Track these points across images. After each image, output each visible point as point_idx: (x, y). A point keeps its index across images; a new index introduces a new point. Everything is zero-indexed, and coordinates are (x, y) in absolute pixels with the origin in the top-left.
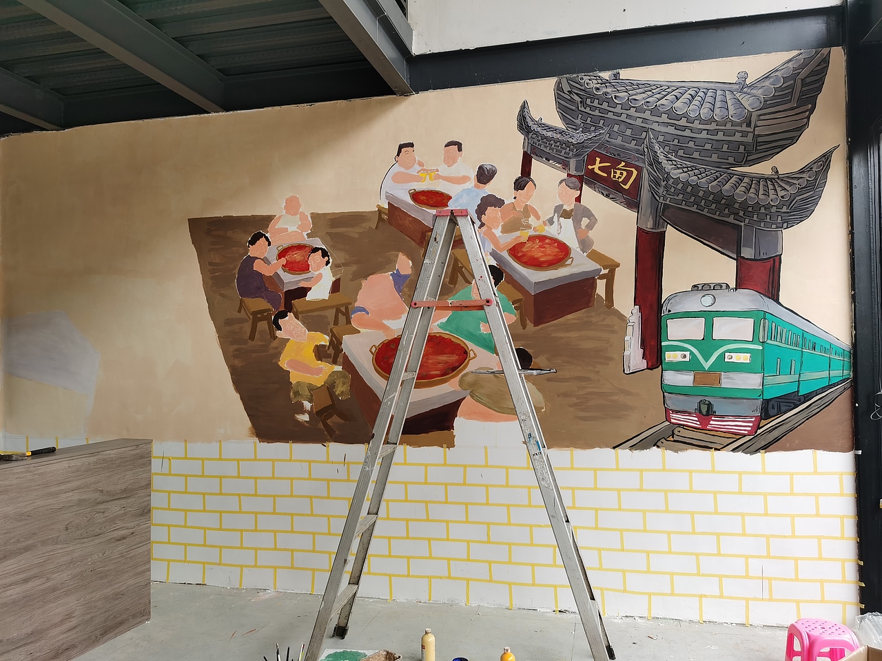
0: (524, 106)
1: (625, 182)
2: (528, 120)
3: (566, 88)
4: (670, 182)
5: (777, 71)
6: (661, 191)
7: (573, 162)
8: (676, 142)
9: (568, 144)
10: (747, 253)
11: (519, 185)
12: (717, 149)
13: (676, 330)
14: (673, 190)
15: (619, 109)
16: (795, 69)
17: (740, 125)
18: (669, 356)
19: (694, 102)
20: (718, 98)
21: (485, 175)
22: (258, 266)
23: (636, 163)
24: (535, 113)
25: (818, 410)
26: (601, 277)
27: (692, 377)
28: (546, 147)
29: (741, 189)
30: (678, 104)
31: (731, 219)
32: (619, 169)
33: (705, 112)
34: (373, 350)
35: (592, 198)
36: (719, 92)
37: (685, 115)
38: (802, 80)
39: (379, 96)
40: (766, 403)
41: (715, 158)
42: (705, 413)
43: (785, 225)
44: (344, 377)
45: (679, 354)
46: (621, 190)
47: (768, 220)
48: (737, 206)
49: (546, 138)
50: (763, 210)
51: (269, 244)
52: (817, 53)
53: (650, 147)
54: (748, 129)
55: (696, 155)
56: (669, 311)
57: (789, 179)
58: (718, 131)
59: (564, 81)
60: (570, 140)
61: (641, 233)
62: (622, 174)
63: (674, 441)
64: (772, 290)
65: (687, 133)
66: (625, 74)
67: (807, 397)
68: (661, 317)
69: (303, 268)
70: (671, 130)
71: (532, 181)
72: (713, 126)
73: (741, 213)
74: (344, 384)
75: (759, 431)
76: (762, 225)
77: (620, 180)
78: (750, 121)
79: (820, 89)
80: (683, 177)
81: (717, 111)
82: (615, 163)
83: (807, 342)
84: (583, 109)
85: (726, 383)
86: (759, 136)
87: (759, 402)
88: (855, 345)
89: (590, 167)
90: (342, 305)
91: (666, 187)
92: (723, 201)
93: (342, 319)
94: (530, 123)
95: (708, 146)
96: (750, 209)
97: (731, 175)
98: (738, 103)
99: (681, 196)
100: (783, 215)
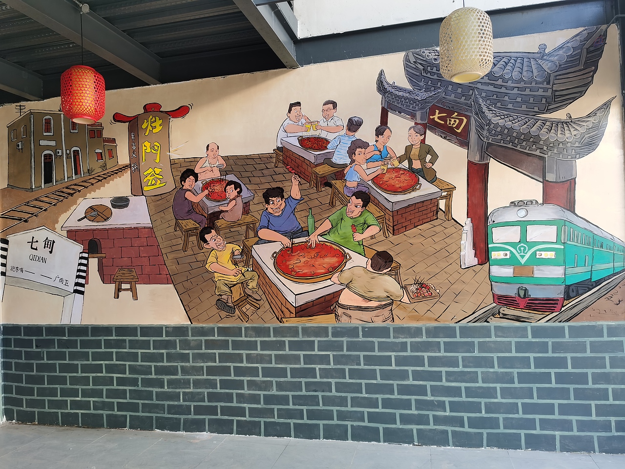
0: (381, 73)
1: (458, 127)
2: (385, 84)
3: (412, 59)
4: (492, 127)
5: (568, 43)
6: (485, 133)
7: (418, 114)
8: (495, 96)
9: (415, 101)
10: (550, 177)
11: (379, 132)
12: (526, 102)
13: (499, 236)
14: (493, 132)
16: (581, 41)
17: (542, 83)
18: (494, 255)
19: (507, 68)
20: (525, 64)
21: (354, 125)
22: (188, 195)
23: (466, 113)
24: (389, 79)
25: (606, 292)
26: (442, 198)
27: (512, 270)
28: (398, 103)
29: (544, 130)
30: (496, 69)
31: (538, 153)
32: (453, 118)
33: (515, 74)
34: (274, 255)
35: (433, 139)
36: (525, 60)
37: (502, 77)
38: (587, 49)
39: (274, 69)
40: (568, 287)
41: (524, 107)
42: (522, 296)
43: (578, 156)
44: (254, 276)
45: (502, 253)
46: (456, 134)
47: (565, 153)
48: (541, 142)
49: (398, 96)
50: (561, 145)
52: (597, 29)
53: (476, 101)
54: (548, 86)
55: (510, 106)
56: (494, 222)
57: (579, 122)
58: (526, 88)
59: (410, 54)
60: (416, 97)
61: (470, 164)
62: (455, 121)
63: (500, 318)
64: (570, 206)
65: (503, 90)
67: (598, 282)
68: (487, 226)
69: (220, 198)
70: (491, 88)
71: (389, 128)
72: (522, 85)
73: (545, 148)
75: (563, 309)
76: (561, 156)
77: (454, 126)
78: (550, 80)
79: (600, 56)
80: (501, 123)
81: (525, 73)
82: (450, 113)
83: (596, 242)
84: (425, 75)
85: (537, 274)
86: (556, 91)
87: (562, 288)
89: (431, 117)
90: (251, 223)
91: (488, 130)
92: (532, 140)
93: (251, 234)
94: (386, 86)
95: (519, 100)
96: (552, 145)
97: (537, 120)
98: (540, 67)
99: (500, 137)
100: (576, 148)
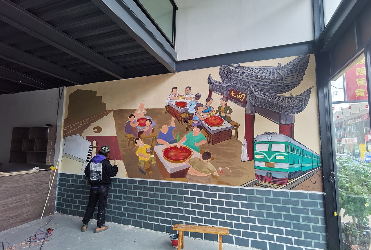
0: (210, 75)
1: (242, 99)
2: (211, 80)
3: (223, 70)
4: (256, 99)
5: (291, 62)
6: (253, 101)
7: (225, 93)
8: (258, 86)
9: (223, 87)
10: (283, 122)
11: (208, 100)
12: (272, 88)
13: (259, 148)
14: (257, 101)
15: (239, 76)
16: (297, 62)
17: (279, 80)
18: (257, 156)
19: (264, 73)
20: (272, 72)
21: (198, 97)
22: (131, 124)
23: (245, 93)
24: (213, 78)
25: (309, 177)
26: (234, 129)
27: (265, 164)
28: (216, 88)
29: (280, 101)
30: (258, 74)
31: (277, 111)
32: (239, 95)
33: (267, 76)
34: (163, 150)
35: (230, 103)
36: (272, 70)
37: (261, 77)
38: (300, 65)
39: (167, 73)
40: (290, 174)
41: (271, 91)
42: (269, 176)
43: (295, 113)
44: (155, 159)
45: (260, 156)
46: (240, 101)
47: (289, 111)
48: (279, 106)
49: (216, 85)
50: (287, 108)
51: (135, 118)
52: (305, 56)
53: (250, 88)
54: (282, 81)
55: (265, 90)
56: (257, 141)
57: (296, 97)
58: (272, 82)
59: (222, 67)
60: (224, 86)
61: (247, 115)
62: (240, 96)
63: (259, 186)
64: (291, 135)
65: (262, 83)
66: (241, 65)
67: (305, 172)
68: (254, 143)
69: (144, 125)
70: (256, 82)
71: (212, 99)
72: (270, 81)
73: (280, 109)
74: (154, 161)
75: (288, 184)
76: (287, 113)
77: (240, 98)
78: (283, 79)
79: (306, 68)
80: (261, 97)
81: (271, 76)
82: (238, 93)
83: (304, 153)
84: (228, 76)
85: (276, 166)
86: (286, 84)
87: (288, 173)
88: (322, 155)
89: (230, 94)
90: (154, 136)
91: (255, 100)
92: (274, 105)
93: (154, 141)
94: (212, 81)
95: (269, 87)
96: (283, 108)
97: (277, 96)
98: (278, 73)
99: (260, 103)
100: (294, 109)
